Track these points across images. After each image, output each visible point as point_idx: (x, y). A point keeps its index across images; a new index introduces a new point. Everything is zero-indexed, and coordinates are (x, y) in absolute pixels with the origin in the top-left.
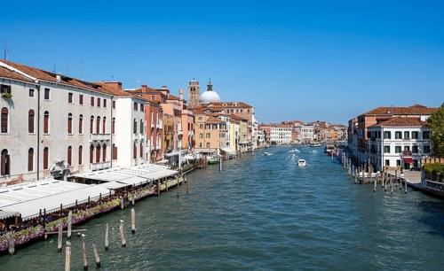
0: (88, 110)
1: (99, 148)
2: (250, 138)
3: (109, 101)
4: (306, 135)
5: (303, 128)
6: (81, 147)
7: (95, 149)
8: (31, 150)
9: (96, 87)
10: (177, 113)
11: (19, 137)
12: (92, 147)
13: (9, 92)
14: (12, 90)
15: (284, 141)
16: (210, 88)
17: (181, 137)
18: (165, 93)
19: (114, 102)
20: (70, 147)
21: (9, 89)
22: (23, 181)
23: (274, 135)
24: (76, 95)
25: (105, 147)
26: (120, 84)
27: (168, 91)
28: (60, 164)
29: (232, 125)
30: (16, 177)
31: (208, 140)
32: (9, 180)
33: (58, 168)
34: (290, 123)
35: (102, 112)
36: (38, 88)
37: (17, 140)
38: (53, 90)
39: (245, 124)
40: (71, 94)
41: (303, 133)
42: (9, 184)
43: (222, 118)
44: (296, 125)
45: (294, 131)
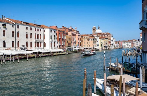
0: (33, 32)
1: (38, 43)
2: (110, 44)
3: (42, 30)
4: (137, 45)
5: (136, 42)
6: (31, 42)
7: (37, 43)
8: (13, 42)
9: (39, 26)
10: (73, 35)
11: (9, 38)
12: (36, 43)
13: (5, 26)
14: (6, 25)
15: (128, 46)
16: (99, 28)
17: (75, 42)
18: (71, 29)
19: (44, 30)
20: (27, 42)
21: (5, 25)
22: (10, 49)
23: (124, 45)
24: (29, 28)
25: (41, 43)
26: (56, 26)
27: (72, 28)
28: (24, 46)
29: (100, 40)
30: (8, 48)
31: (89, 44)
32: (6, 49)
33: (22, 47)
34: (131, 40)
35: (39, 33)
36: (15, 25)
37: (8, 38)
38: (20, 26)
39: (107, 40)
40: (27, 27)
41: (136, 44)
42: (6, 50)
43: (96, 37)
44: (134, 41)
45: (132, 43)
